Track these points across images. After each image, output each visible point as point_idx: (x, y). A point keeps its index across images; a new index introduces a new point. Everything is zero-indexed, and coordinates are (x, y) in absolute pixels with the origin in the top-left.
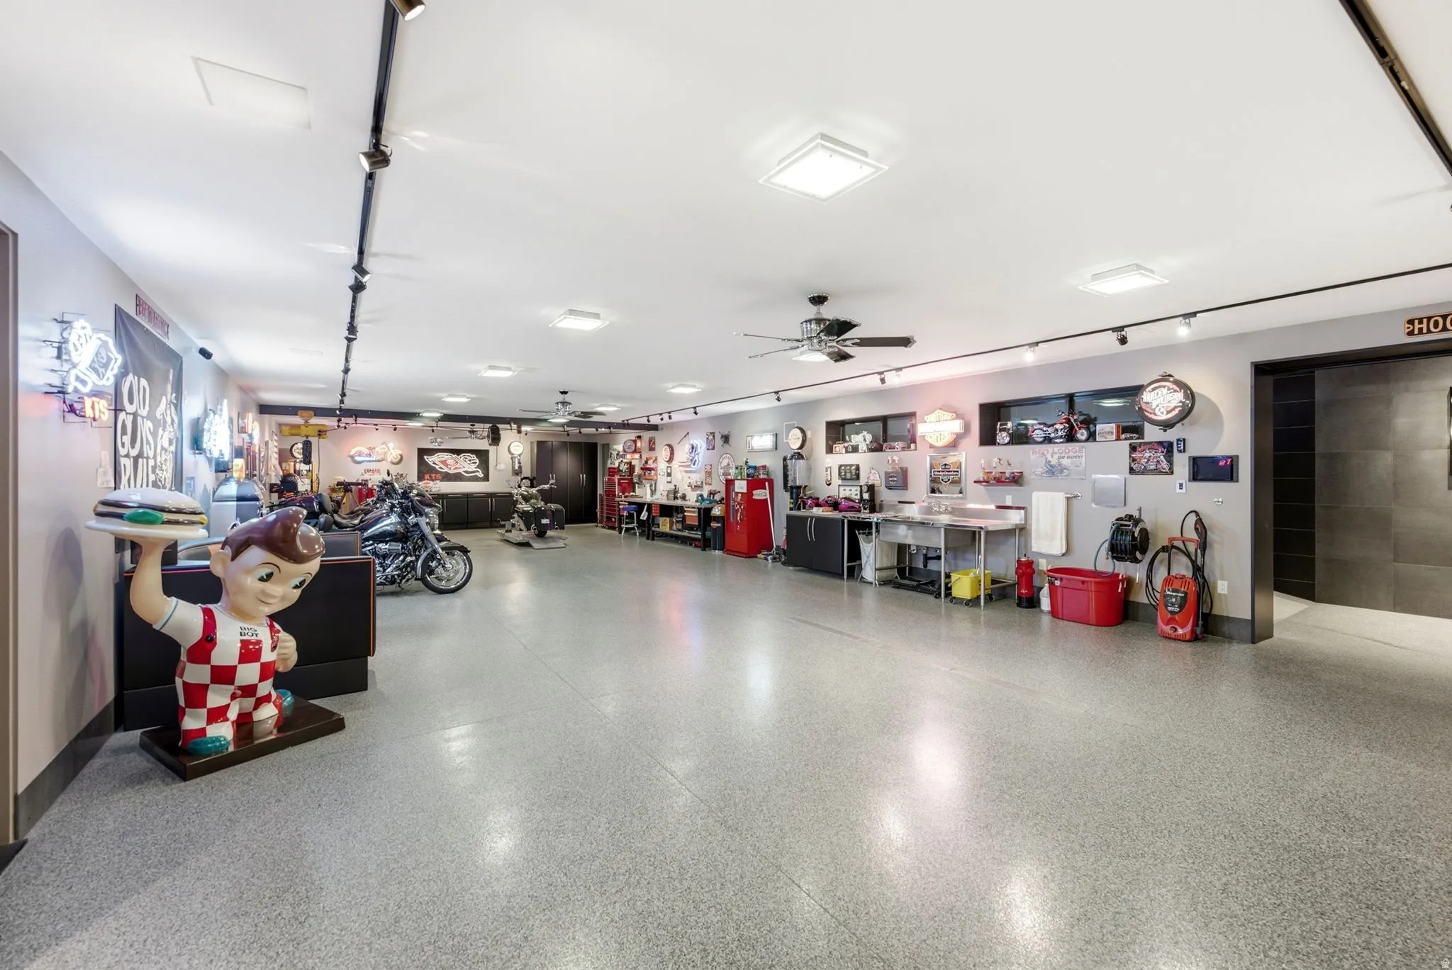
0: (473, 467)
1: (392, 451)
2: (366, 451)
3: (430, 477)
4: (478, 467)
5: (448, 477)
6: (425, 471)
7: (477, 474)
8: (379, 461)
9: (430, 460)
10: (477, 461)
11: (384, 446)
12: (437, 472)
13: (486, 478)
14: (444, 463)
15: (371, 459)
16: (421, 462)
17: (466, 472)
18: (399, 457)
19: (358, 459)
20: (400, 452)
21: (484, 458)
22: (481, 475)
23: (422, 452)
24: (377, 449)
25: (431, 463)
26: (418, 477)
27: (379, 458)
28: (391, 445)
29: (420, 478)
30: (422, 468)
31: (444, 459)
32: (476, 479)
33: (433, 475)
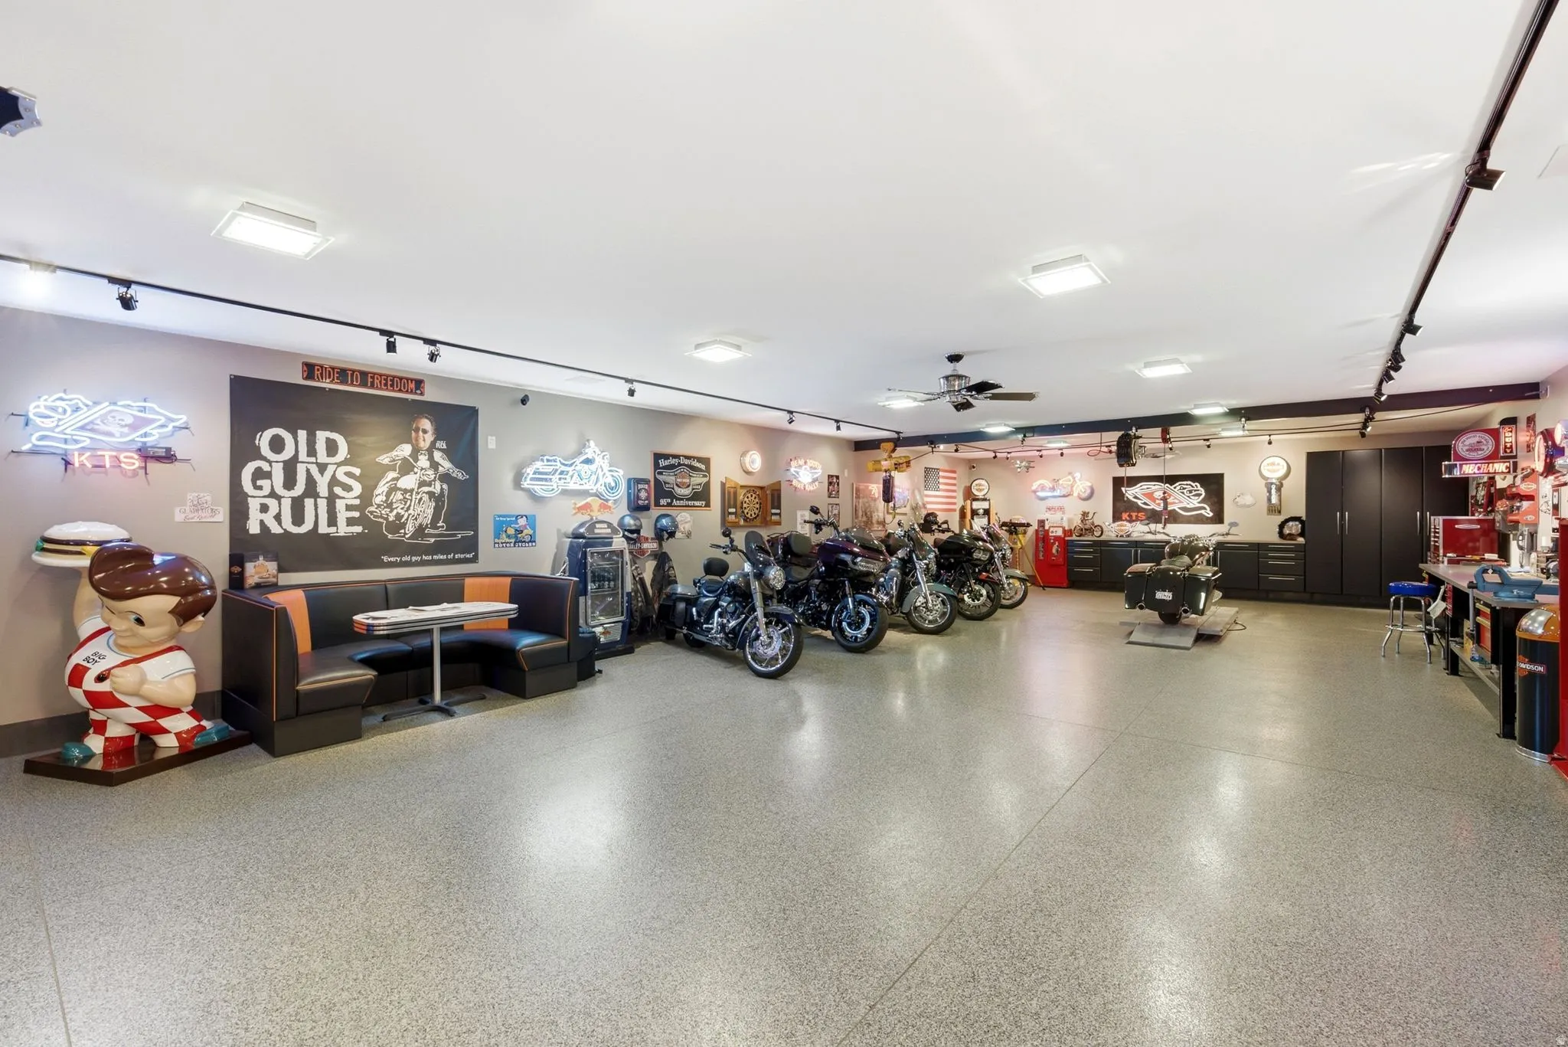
0: (1195, 502)
1: (1079, 483)
2: (1048, 484)
3: (1130, 516)
4: (1202, 501)
5: (1154, 517)
6: (1122, 508)
7: (1203, 512)
8: (1064, 496)
9: (1130, 493)
10: (1202, 491)
11: (1070, 477)
12: (1139, 509)
13: (1218, 518)
14: (1150, 496)
15: (1055, 494)
16: (1118, 496)
17: (1185, 509)
18: (1089, 491)
19: (1041, 494)
20: (1090, 484)
21: (1214, 487)
22: (1208, 513)
23: (1118, 482)
24: (1061, 482)
25: (1131, 498)
26: (1114, 517)
27: (1064, 492)
28: (1078, 475)
29: (1116, 517)
30: (1118, 504)
31: (1148, 491)
32: (1200, 520)
33: (1134, 515)
